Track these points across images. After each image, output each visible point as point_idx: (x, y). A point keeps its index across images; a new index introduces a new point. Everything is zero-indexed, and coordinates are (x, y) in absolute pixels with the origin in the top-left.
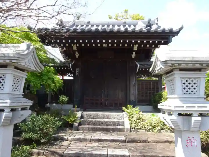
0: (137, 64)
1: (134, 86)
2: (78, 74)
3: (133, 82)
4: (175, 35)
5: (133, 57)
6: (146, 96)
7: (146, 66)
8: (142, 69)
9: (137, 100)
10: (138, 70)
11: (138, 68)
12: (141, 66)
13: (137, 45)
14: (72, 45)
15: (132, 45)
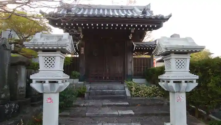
0: (134, 44)
1: (131, 62)
2: (82, 52)
3: (130, 59)
4: (165, 21)
5: (130, 38)
6: (141, 71)
7: (141, 46)
8: (138, 48)
9: (133, 74)
10: (134, 49)
11: (135, 48)
12: (137, 46)
13: (134, 29)
14: (79, 28)
15: (130, 29)
